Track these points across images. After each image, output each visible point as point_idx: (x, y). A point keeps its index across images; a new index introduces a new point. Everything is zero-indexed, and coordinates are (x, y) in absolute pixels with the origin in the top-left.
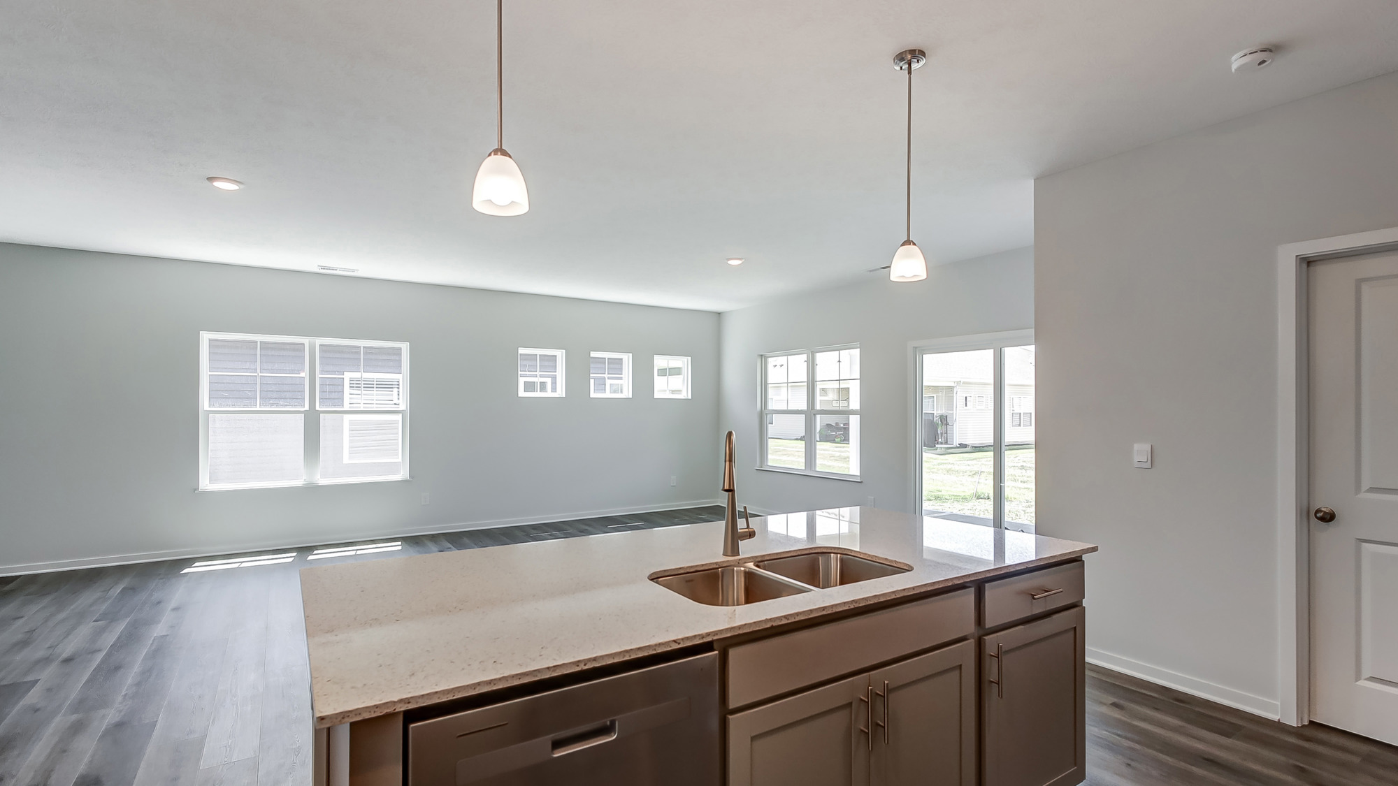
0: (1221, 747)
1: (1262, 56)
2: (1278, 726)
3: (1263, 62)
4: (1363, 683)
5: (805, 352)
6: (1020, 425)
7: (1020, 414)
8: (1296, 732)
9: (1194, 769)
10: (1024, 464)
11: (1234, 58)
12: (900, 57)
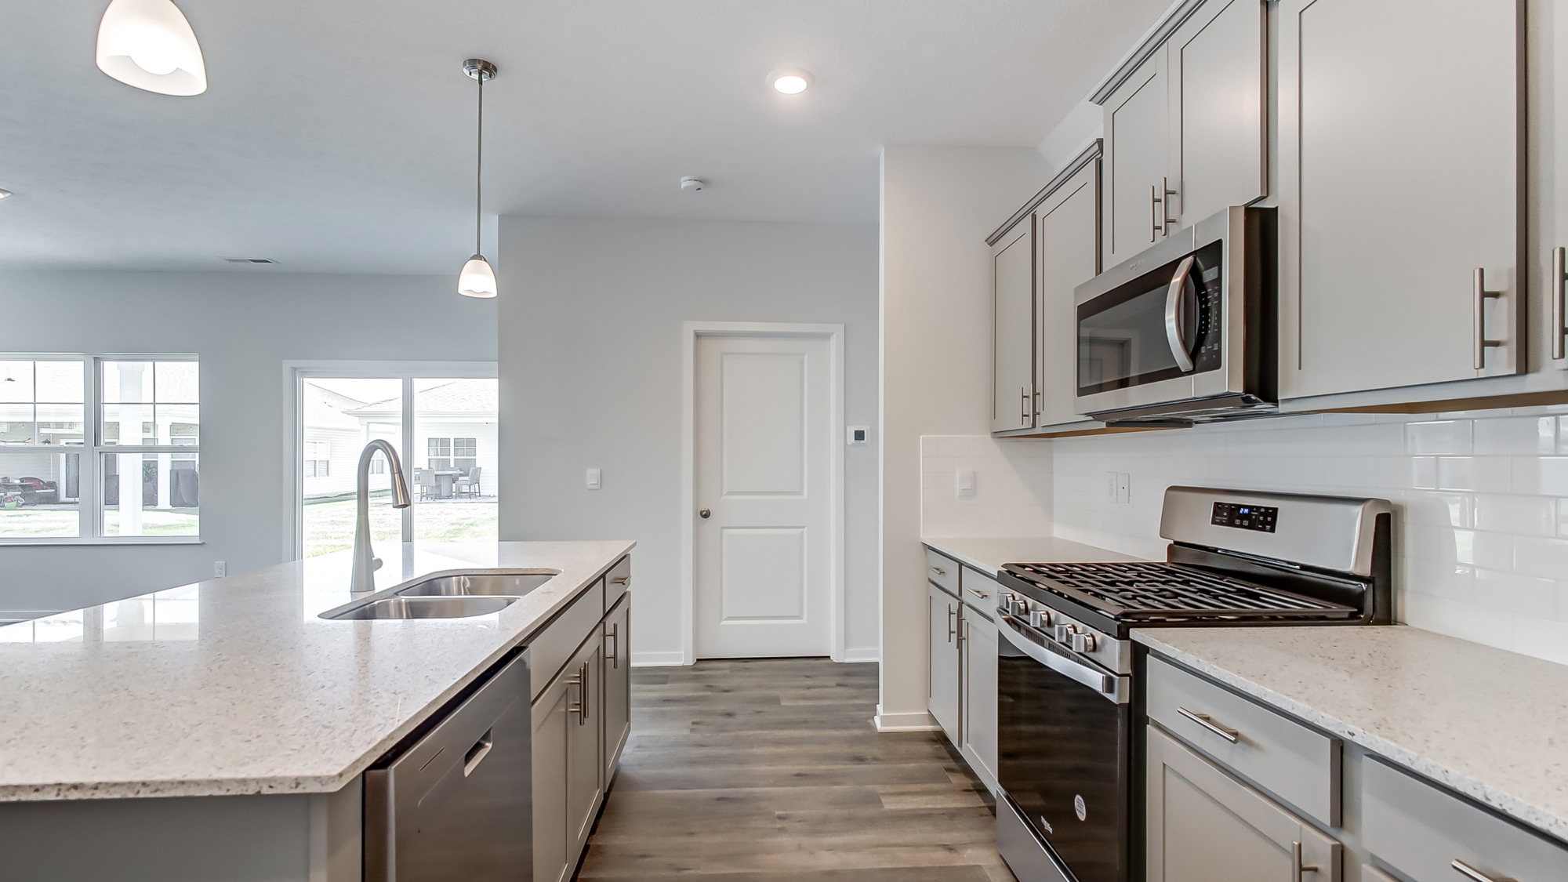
0: (666, 690)
1: (699, 185)
2: (684, 668)
3: (699, 189)
4: (724, 623)
5: (82, 357)
6: (315, 475)
7: (315, 461)
8: (693, 668)
9: (663, 709)
10: (333, 519)
11: (683, 179)
12: (472, 63)
